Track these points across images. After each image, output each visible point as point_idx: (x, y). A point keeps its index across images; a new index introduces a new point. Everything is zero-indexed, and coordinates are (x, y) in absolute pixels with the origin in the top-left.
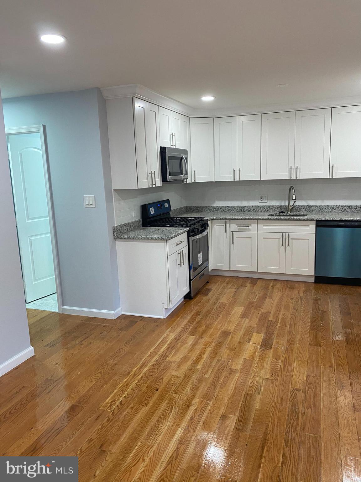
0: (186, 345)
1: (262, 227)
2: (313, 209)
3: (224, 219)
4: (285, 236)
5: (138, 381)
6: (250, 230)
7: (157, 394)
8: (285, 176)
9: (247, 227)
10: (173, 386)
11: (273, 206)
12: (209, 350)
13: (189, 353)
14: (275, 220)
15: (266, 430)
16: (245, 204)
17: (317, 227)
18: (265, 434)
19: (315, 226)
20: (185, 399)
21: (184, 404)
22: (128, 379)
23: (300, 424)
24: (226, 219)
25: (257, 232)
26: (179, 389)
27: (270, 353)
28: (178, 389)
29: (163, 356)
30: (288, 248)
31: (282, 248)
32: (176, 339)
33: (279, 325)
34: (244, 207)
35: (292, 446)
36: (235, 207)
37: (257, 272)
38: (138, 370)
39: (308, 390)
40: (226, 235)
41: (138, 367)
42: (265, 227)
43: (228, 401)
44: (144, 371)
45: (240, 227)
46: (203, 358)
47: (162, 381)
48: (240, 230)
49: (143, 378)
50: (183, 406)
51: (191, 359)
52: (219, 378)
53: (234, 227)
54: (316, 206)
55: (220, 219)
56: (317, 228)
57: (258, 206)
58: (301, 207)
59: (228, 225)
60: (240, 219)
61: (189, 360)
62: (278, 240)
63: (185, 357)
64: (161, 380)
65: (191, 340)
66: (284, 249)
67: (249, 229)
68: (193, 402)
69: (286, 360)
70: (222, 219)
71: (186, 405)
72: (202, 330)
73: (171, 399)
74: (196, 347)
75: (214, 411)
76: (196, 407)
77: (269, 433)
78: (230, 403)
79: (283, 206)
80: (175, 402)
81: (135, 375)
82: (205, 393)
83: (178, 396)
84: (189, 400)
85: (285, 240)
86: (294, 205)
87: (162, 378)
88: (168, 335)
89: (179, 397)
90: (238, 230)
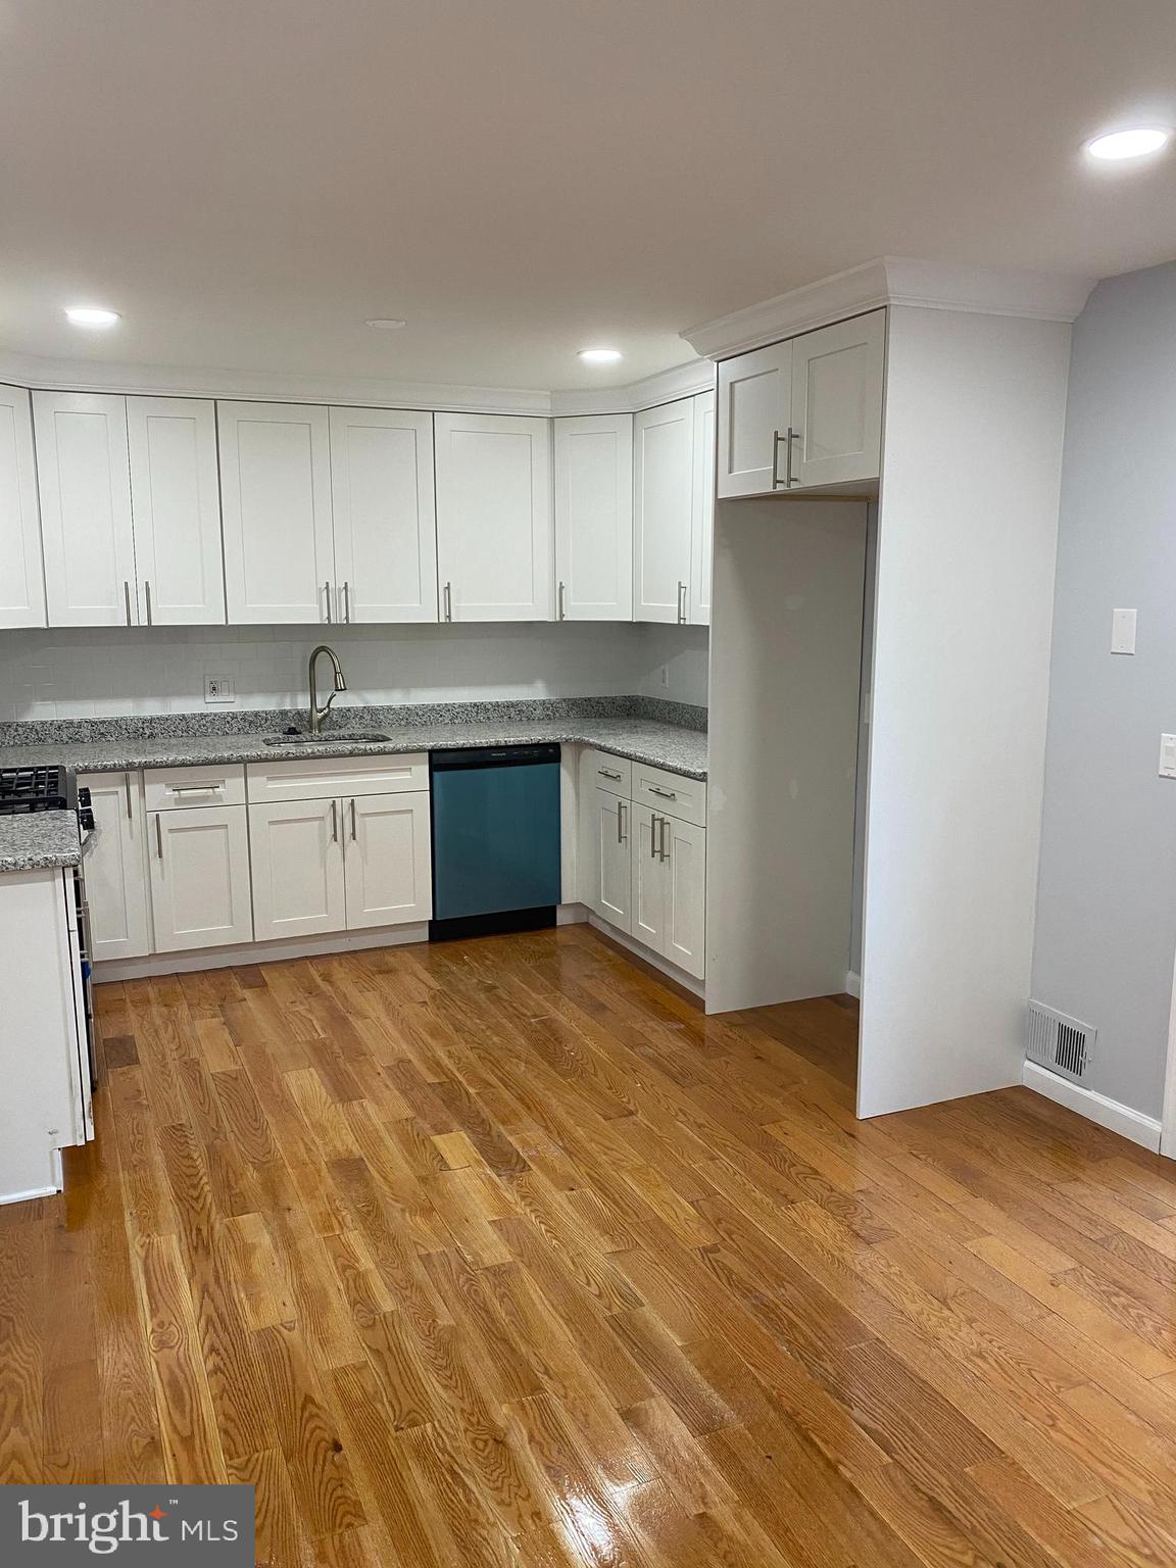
0: (258, 1254)
1: (263, 785)
2: (382, 717)
3: (122, 769)
4: (343, 806)
5: (226, 1451)
6: (222, 800)
7: (352, 1457)
8: (309, 612)
9: (211, 790)
10: (379, 1406)
11: (256, 714)
12: (355, 1238)
13: (301, 1276)
14: (308, 757)
15: (764, 1390)
16: (152, 708)
17: (436, 771)
18: (775, 1403)
19: (426, 768)
20: (462, 1425)
21: (480, 1445)
22: (176, 1466)
23: (809, 1331)
24: (130, 767)
25: (247, 804)
26: (408, 1404)
27: (538, 1177)
28: (405, 1410)
29: (218, 1325)
30: (352, 846)
31: (336, 847)
32: (196, 1249)
33: (472, 1091)
34: (152, 720)
35: (858, 1397)
36: (116, 723)
37: (254, 943)
38: (176, 1416)
39: (732, 1239)
40: (131, 825)
41: (161, 1402)
42: (272, 785)
43: (589, 1366)
44: (208, 1408)
45: (182, 792)
46: (367, 1271)
47: (318, 1407)
48: (185, 804)
49: (233, 1431)
50: (483, 1451)
51: (332, 1291)
52: (487, 1312)
53: (159, 793)
54: (390, 708)
55: (105, 769)
56: (436, 774)
57: (203, 716)
58: (345, 713)
59: (134, 789)
60: (183, 765)
61: (326, 1296)
62: (316, 823)
63: (303, 1293)
64: (310, 1407)
65: (254, 1228)
66: (340, 852)
67: (220, 798)
68: (501, 1423)
69: (598, 1181)
70: (114, 769)
71: (486, 1442)
72: (259, 1188)
73: (421, 1450)
74: (302, 1246)
75: (586, 1415)
76: (524, 1432)
77: (780, 1396)
78: (602, 1367)
79: (290, 711)
80: (444, 1451)
81: (187, 1441)
82: (502, 1378)
83: (429, 1430)
84: (479, 1422)
85: (342, 823)
86: (328, 706)
87: (309, 1400)
88: (148, 1248)
89: (439, 1430)
90: (176, 804)
